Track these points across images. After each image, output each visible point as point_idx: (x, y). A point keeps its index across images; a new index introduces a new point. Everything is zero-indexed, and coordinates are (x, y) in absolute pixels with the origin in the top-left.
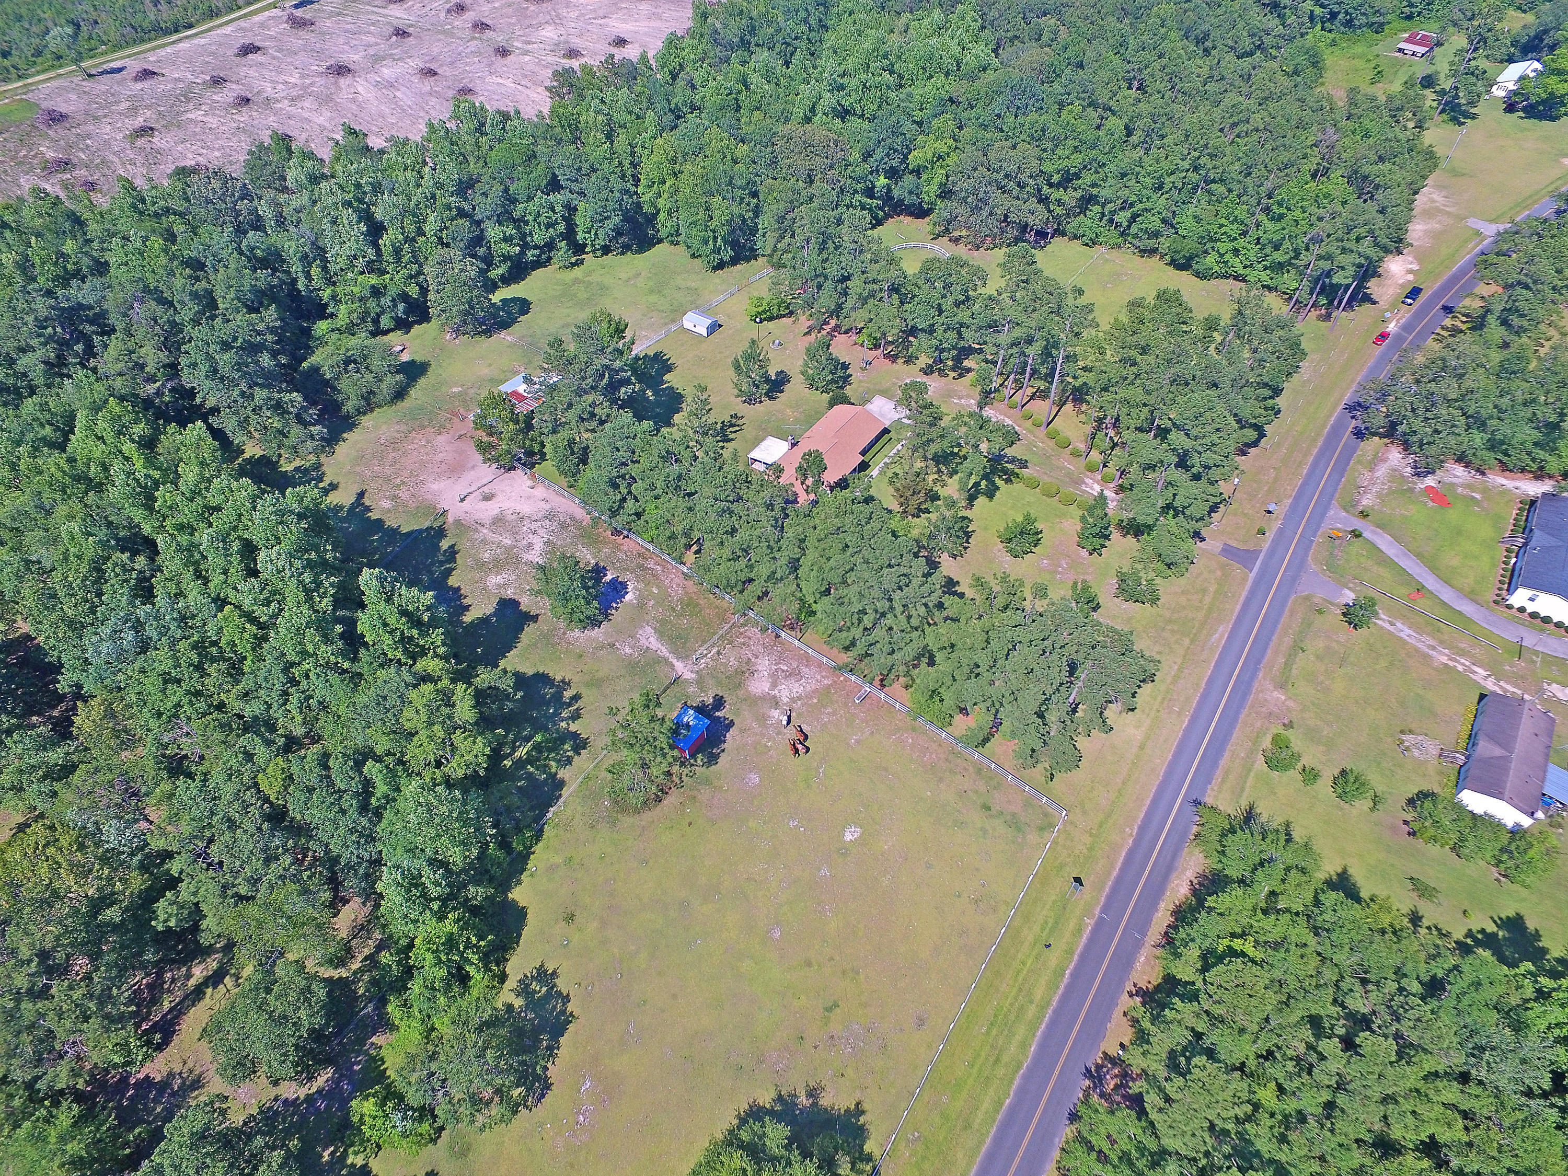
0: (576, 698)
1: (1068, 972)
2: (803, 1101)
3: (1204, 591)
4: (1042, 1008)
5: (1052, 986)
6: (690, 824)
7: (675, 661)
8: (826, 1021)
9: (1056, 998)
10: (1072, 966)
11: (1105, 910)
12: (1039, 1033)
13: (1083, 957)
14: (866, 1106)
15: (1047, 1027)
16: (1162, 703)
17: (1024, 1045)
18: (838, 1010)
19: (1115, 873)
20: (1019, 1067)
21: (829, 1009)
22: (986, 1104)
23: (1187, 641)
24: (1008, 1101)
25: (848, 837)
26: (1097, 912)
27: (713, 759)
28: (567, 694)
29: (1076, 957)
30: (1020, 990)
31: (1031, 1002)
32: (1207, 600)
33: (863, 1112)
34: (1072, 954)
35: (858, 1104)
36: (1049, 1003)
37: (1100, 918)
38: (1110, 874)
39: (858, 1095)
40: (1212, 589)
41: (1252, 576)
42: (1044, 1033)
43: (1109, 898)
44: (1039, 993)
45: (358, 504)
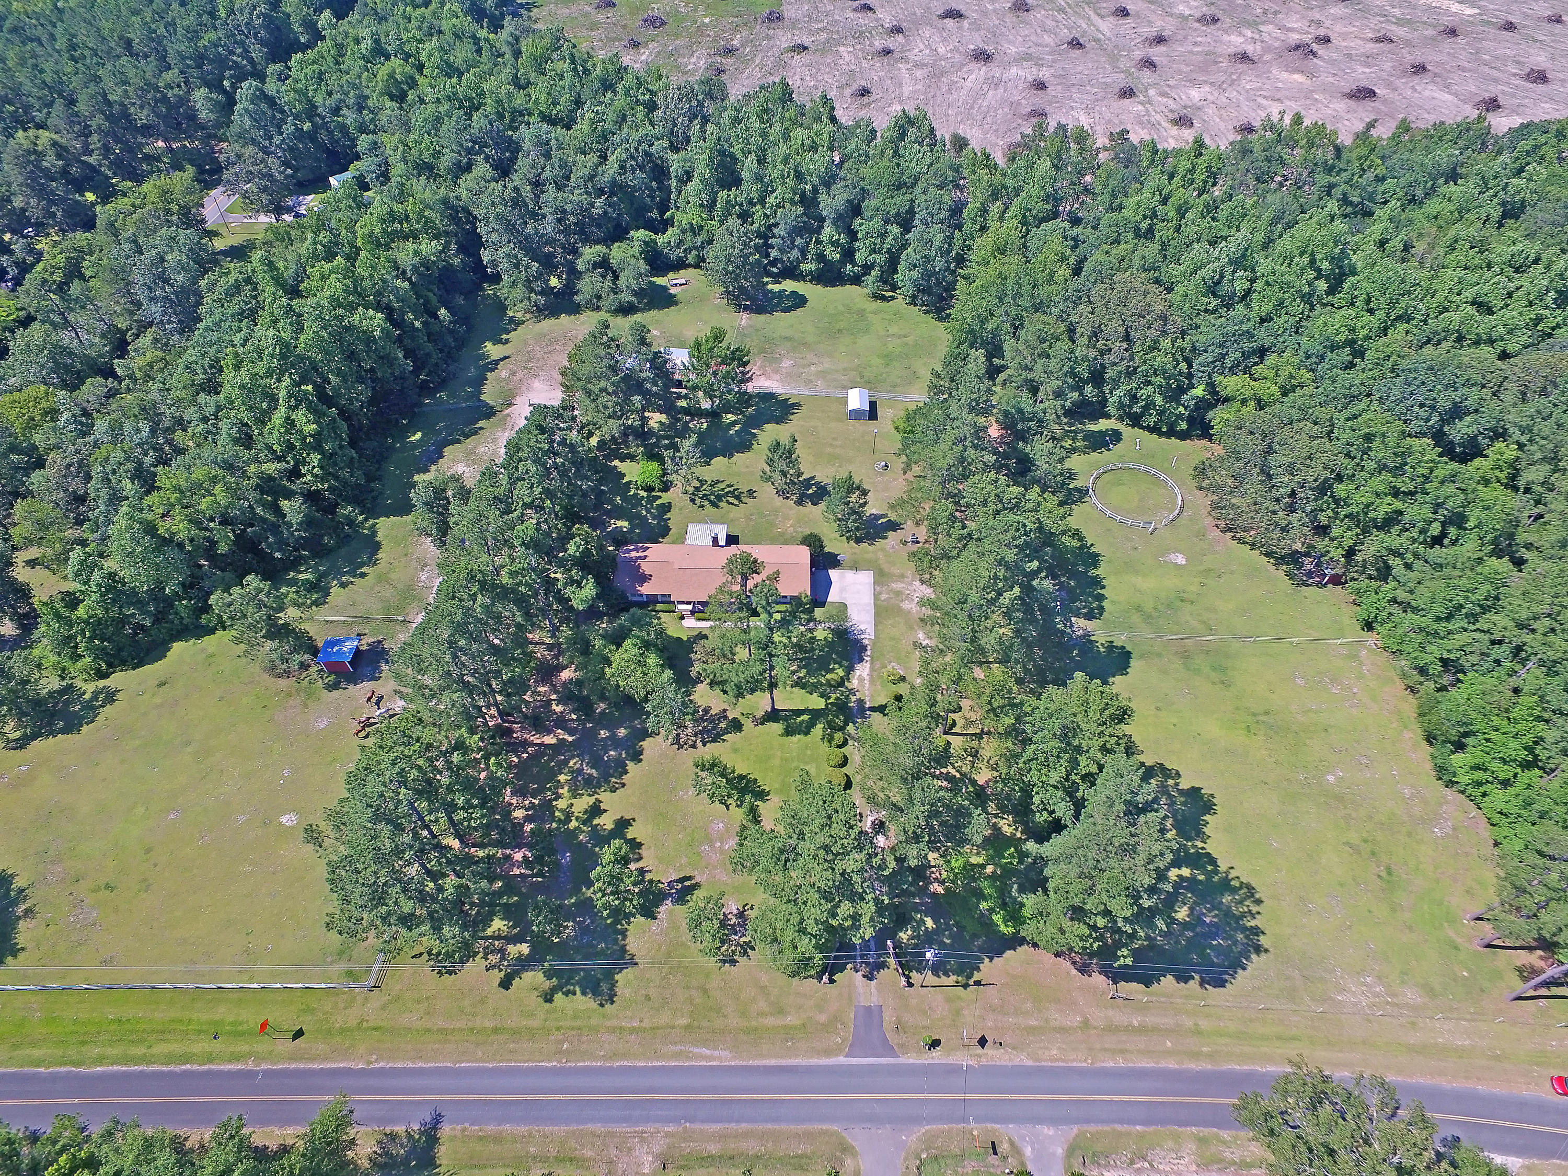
0: (363, 575)
1: (188, 1066)
2: (20, 909)
3: (781, 1011)
4: (144, 1060)
5: (169, 1059)
6: (264, 707)
8: (96, 890)
9: (156, 1068)
10: (195, 1067)
11: (266, 1073)
12: (116, 1068)
13: (208, 1073)
14: (22, 956)
15: (125, 1072)
16: (573, 1029)
17: (100, 1060)
18: (108, 893)
19: (316, 1066)
20: (79, 1064)
21: (107, 886)
22: (37, 1052)
23: (683, 1021)
24: (42, 1070)
25: (284, 819)
26: (265, 1066)
29: (206, 1067)
30: (163, 1031)
31: (149, 1047)
32: (770, 1021)
33: (15, 956)
34: (210, 1061)
35: (22, 949)
36: (150, 1062)
37: (257, 1072)
38: (313, 1059)
39: (31, 946)
40: (790, 1020)
41: (842, 1060)
42: (117, 1072)
43: (285, 1073)
44: (160, 1049)
45: (497, 362)
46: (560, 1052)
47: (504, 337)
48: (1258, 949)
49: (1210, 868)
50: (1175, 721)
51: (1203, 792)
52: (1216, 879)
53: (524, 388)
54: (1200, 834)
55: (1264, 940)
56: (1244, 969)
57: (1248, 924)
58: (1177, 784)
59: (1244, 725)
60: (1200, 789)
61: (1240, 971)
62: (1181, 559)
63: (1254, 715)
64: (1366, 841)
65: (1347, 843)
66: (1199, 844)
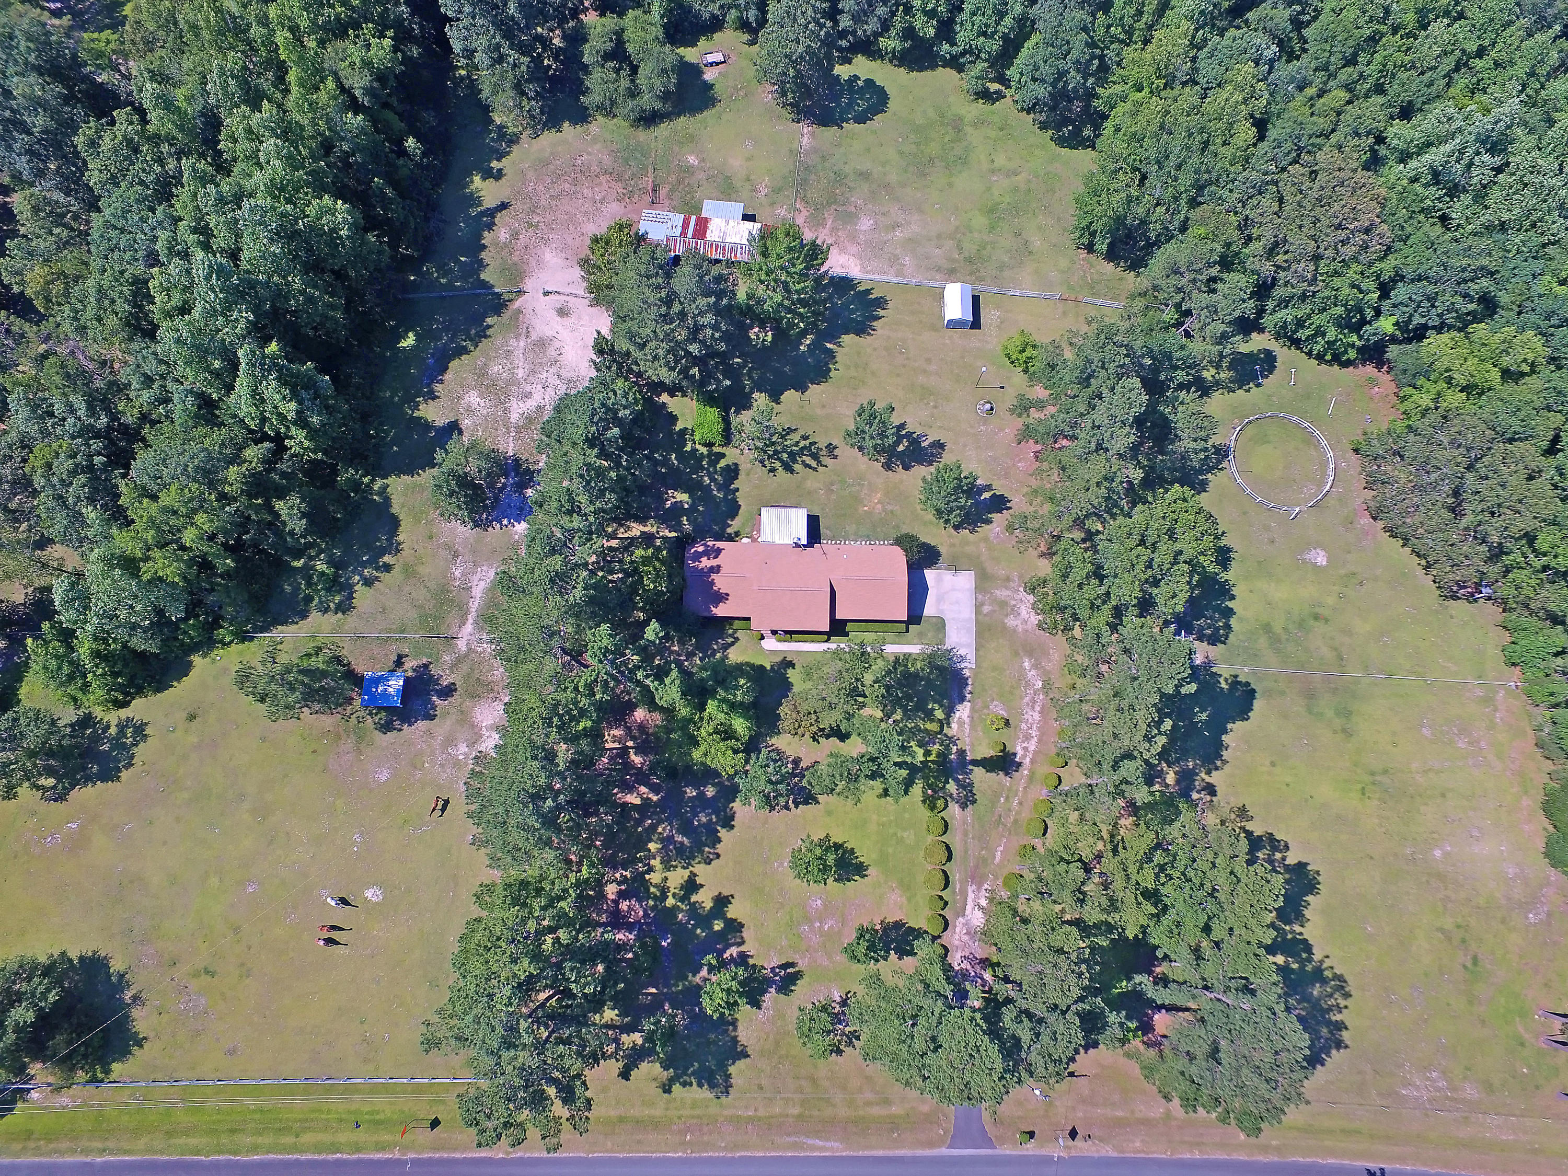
0: (387, 568)
1: (339, 1155)
2: (128, 996)
3: (887, 1102)
4: (295, 1148)
5: (319, 1148)
6: (314, 752)
7: (470, 621)
8: (196, 975)
9: (310, 1156)
10: (346, 1156)
11: (415, 1162)
12: (272, 1156)
13: (359, 1162)
14: (147, 1046)
15: (281, 1160)
16: (693, 1117)
17: (255, 1149)
18: (209, 978)
19: (458, 1155)
20: (235, 1153)
21: (207, 972)
22: (193, 1141)
23: (796, 1111)
24: (202, 1158)
25: (368, 894)
26: (411, 1155)
27: (386, 727)
28: (387, 559)
29: (356, 1156)
30: (306, 1120)
31: (297, 1136)
32: (876, 1111)
33: (141, 1046)
34: (358, 1150)
35: (145, 1038)
36: (301, 1152)
37: (404, 1162)
38: (455, 1150)
39: (151, 1035)
40: (895, 1110)
41: (944, 1151)
42: (274, 1160)
43: (429, 1162)
44: (308, 1138)
45: (492, 213)
46: (684, 1143)
47: (495, 164)
48: (1339, 1045)
49: (1304, 955)
50: (1288, 779)
51: (1309, 868)
52: (1309, 968)
53: (533, 263)
54: (1300, 917)
55: (1345, 1035)
56: (1323, 1065)
57: (1334, 1018)
58: (1284, 858)
59: (1359, 786)
60: (1307, 864)
61: (1319, 1067)
62: (1321, 559)
63: (1373, 774)
64: (1458, 927)
65: (1441, 930)
66: (1297, 928)
